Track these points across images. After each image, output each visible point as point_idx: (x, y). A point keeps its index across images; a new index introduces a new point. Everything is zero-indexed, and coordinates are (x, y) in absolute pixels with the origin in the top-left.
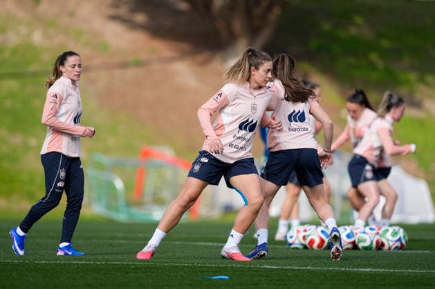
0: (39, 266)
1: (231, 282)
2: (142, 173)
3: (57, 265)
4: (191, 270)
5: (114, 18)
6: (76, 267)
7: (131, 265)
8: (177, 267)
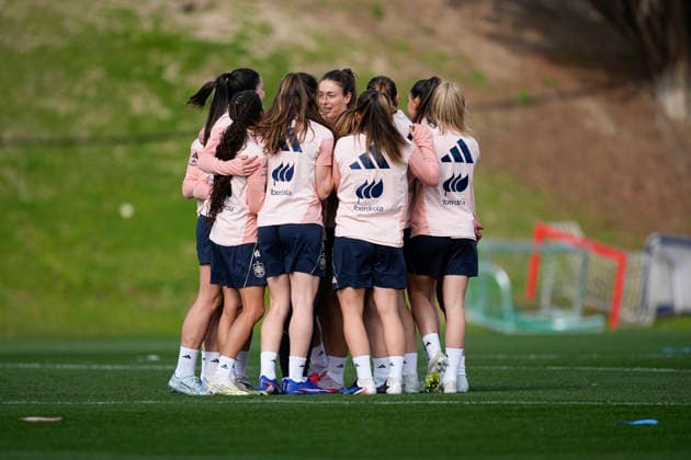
0: (380, 410)
1: (661, 430)
2: (536, 262)
3: (406, 406)
4: (603, 412)
5: (493, 37)
6: (433, 409)
7: (514, 405)
8: (582, 407)
